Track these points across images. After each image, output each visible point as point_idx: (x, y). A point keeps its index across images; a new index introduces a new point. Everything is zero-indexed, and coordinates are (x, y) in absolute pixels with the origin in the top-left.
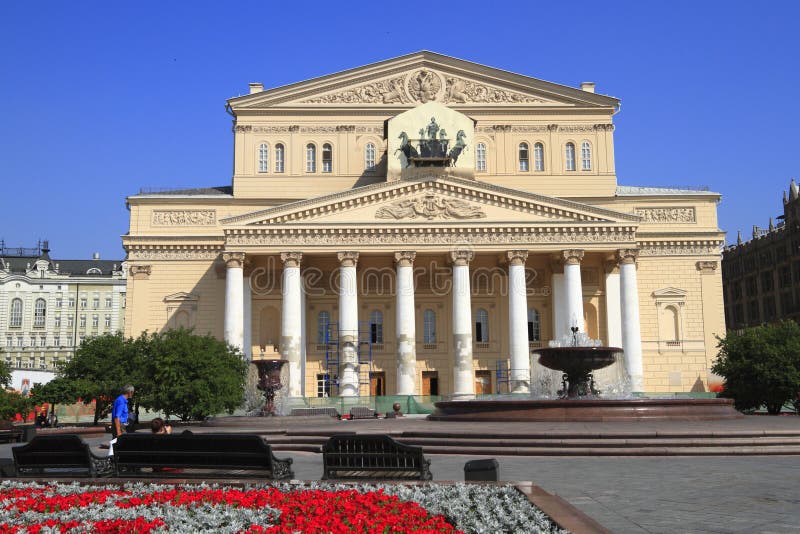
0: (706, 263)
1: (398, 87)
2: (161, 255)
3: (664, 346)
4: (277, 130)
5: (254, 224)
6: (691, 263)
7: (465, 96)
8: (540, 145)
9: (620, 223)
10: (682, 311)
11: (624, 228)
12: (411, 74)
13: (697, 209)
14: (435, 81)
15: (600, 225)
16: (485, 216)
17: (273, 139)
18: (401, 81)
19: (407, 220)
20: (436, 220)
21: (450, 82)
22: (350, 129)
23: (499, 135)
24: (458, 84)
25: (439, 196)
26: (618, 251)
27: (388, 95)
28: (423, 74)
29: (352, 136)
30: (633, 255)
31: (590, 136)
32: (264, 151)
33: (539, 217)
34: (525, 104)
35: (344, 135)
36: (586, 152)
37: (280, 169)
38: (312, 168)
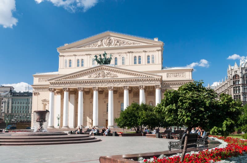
2: (41, 90)
4: (70, 56)
5: (56, 81)
8: (140, 57)
9: (156, 77)
11: (156, 79)
13: (186, 73)
16: (118, 77)
17: (69, 59)
19: (96, 78)
20: (105, 78)
22: (89, 55)
23: (128, 54)
24: (118, 41)
26: (155, 86)
27: (99, 45)
28: (108, 38)
30: (159, 87)
31: (154, 53)
33: (133, 77)
34: (136, 45)
35: (86, 56)
36: (153, 58)
37: (70, 66)
38: (78, 66)
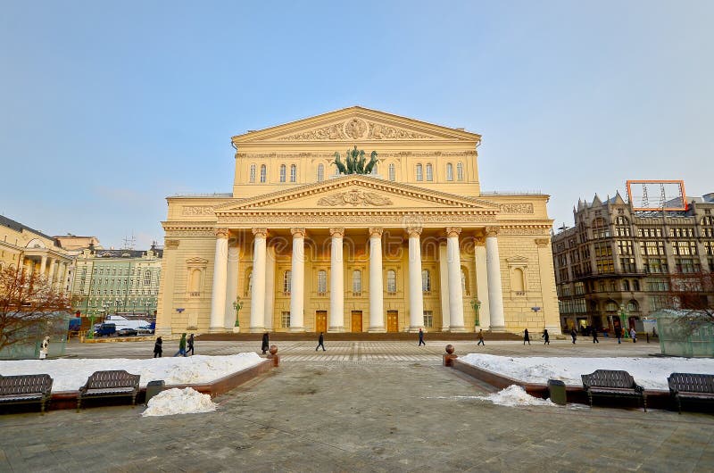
0: (540, 240)
1: (339, 130)
2: (187, 234)
3: (514, 295)
4: (262, 156)
5: (234, 209)
6: (532, 240)
7: (381, 135)
8: (430, 165)
9: (486, 208)
10: (525, 271)
11: (489, 212)
12: (347, 121)
13: (534, 205)
14: (362, 126)
15: (472, 210)
16: (393, 204)
17: (259, 162)
18: (341, 125)
19: (338, 206)
20: (359, 206)
21: (372, 126)
22: (309, 155)
23: (404, 159)
24: (377, 128)
25: (362, 190)
26: (484, 229)
27: (333, 135)
28: (355, 121)
29: (310, 159)
30: (496, 231)
31: (462, 159)
32: (253, 169)
34: (420, 139)
35: (304, 159)
36: (460, 168)
37: (263, 180)
38: (283, 180)
